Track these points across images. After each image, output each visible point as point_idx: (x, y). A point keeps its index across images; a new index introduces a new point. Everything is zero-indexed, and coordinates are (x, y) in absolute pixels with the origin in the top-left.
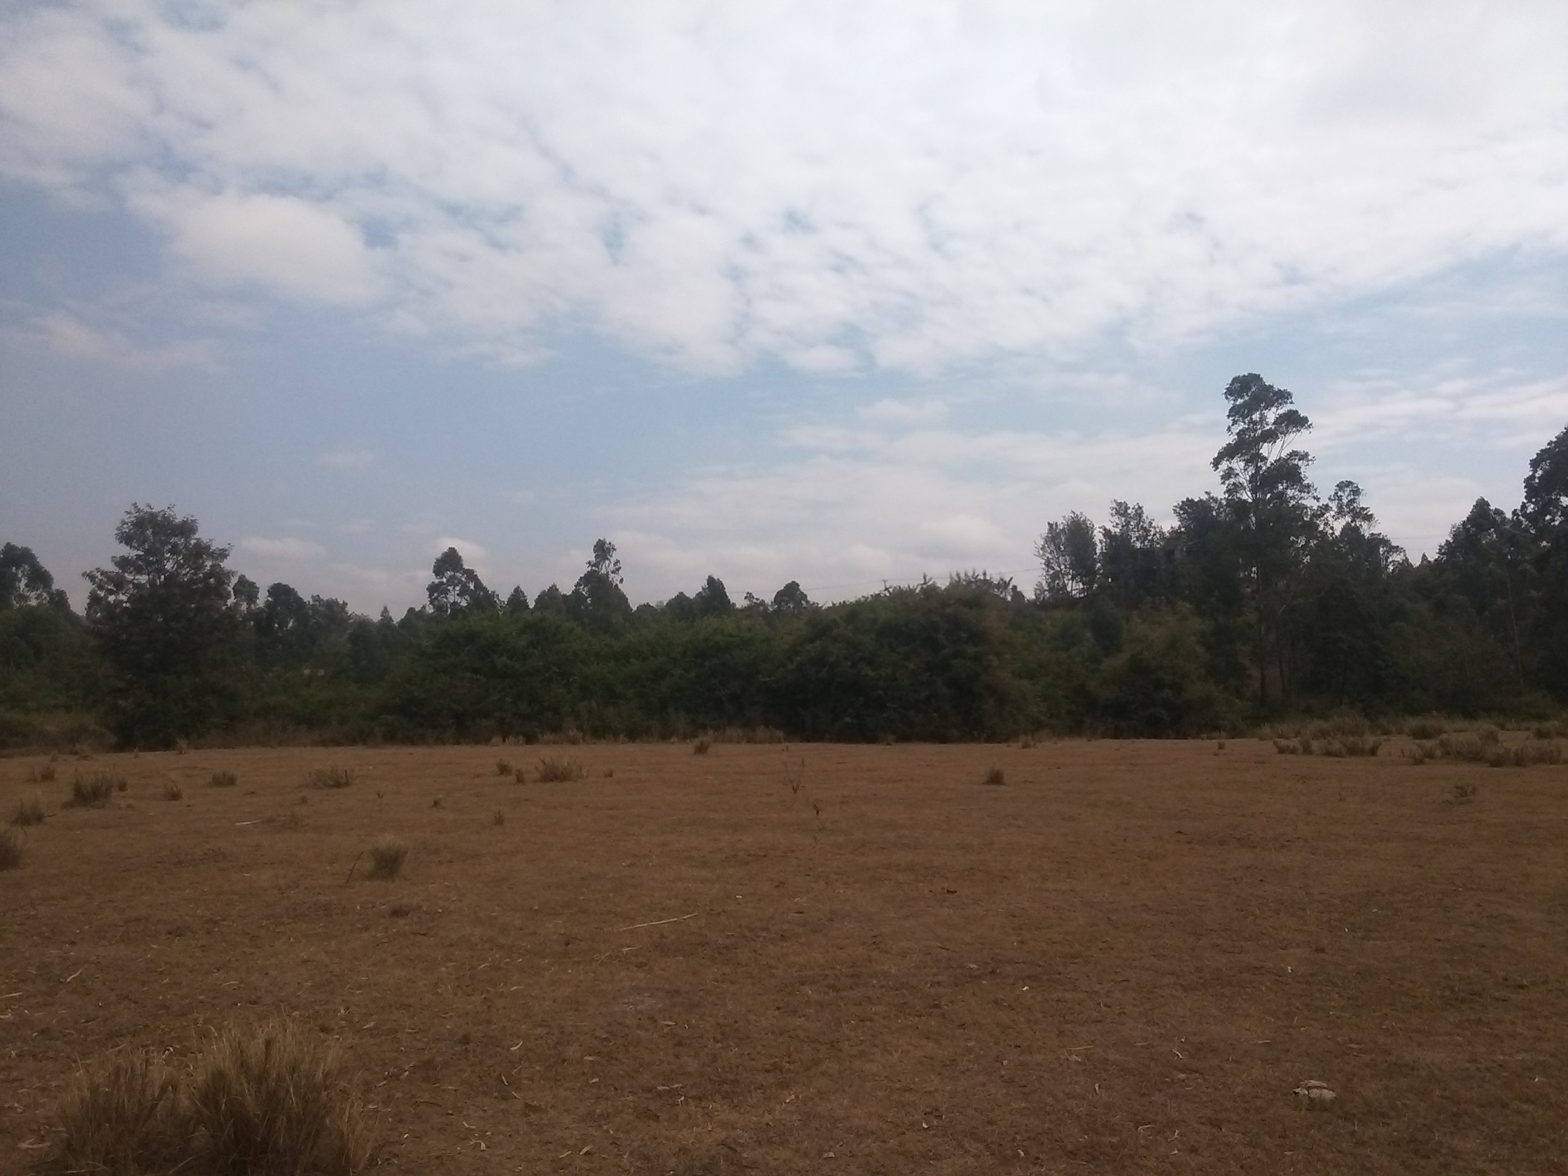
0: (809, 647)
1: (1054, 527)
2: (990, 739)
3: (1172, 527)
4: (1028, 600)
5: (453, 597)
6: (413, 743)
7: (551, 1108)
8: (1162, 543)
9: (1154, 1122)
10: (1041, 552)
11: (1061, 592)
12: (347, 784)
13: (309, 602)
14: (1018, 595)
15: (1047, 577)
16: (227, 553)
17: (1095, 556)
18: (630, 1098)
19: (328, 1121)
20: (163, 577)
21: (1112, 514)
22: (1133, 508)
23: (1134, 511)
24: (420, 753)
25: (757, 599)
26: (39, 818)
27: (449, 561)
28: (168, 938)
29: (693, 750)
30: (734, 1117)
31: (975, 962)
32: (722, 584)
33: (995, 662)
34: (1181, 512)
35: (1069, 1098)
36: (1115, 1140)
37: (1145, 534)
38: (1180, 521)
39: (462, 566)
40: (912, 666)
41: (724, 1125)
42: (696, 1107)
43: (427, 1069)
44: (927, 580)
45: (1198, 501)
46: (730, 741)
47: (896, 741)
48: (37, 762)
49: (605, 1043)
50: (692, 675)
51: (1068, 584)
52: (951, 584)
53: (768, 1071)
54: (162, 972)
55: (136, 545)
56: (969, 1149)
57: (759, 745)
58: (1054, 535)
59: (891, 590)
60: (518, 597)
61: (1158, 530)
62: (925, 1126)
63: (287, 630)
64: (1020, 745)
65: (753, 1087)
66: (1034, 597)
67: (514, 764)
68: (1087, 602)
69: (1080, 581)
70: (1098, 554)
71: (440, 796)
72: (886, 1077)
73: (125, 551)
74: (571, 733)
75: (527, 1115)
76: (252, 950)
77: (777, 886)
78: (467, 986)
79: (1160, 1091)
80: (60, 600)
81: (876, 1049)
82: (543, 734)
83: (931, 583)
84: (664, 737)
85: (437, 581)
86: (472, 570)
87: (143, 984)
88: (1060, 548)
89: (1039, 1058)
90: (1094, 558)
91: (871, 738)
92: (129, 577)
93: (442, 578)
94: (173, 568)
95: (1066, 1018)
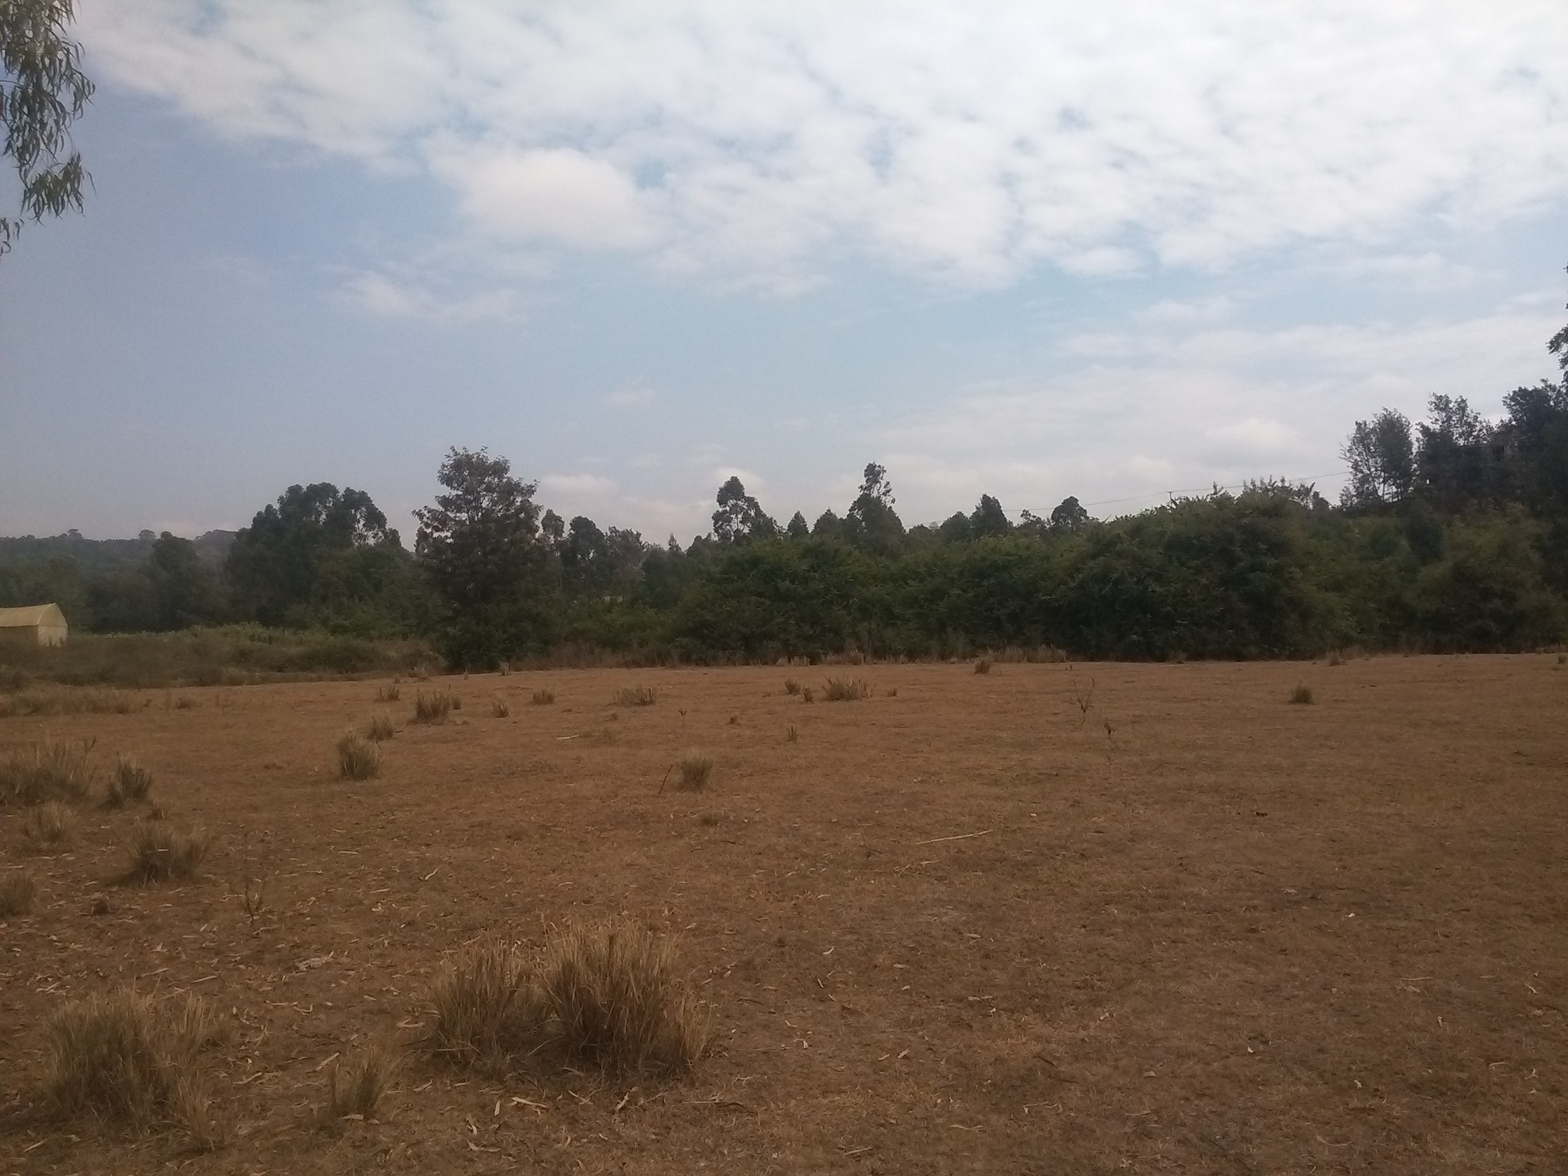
0: (1091, 563)
1: (1363, 426)
2: (1291, 657)
3: (1502, 421)
4: (1333, 507)
5: (736, 525)
6: (707, 665)
7: (867, 1012)
8: (1488, 439)
9: (1508, 1059)
10: (1347, 454)
11: (1371, 497)
12: (651, 702)
13: (606, 533)
14: (1321, 503)
15: (1355, 481)
16: (534, 489)
17: (1410, 456)
18: (942, 1007)
19: (665, 1013)
20: (480, 514)
21: (1431, 410)
22: (1456, 402)
23: (1456, 405)
24: (714, 673)
25: (1034, 517)
26: (389, 734)
27: (732, 490)
28: (508, 842)
29: (974, 670)
30: (1047, 1030)
31: (1293, 887)
32: (998, 502)
33: (1298, 574)
34: (1513, 403)
35: (1409, 1030)
36: (1464, 1076)
37: (1469, 429)
38: (1511, 413)
39: (743, 494)
40: (1204, 581)
41: (1038, 1038)
42: (1009, 1019)
43: (747, 968)
44: (1218, 490)
45: (1533, 390)
46: (1011, 660)
47: (1189, 659)
48: (384, 683)
49: (913, 952)
50: (971, 594)
51: (1379, 487)
52: (1245, 493)
53: (1078, 988)
54: (505, 872)
55: (456, 485)
56: (1300, 1076)
57: (1040, 665)
58: (1362, 436)
59: (1178, 502)
60: (798, 522)
61: (1484, 424)
62: (1250, 1050)
63: (589, 559)
64: (1327, 662)
65: (1064, 1002)
66: (1340, 504)
67: (803, 684)
68: (1402, 506)
69: (1393, 484)
70: (1414, 454)
71: (736, 714)
72: (1204, 1000)
73: (446, 491)
74: (852, 654)
75: (844, 1018)
76: (582, 854)
77: (1072, 806)
78: (777, 893)
79: (1513, 1027)
80: (393, 537)
81: (1191, 972)
82: (826, 655)
83: (1222, 492)
84: (943, 657)
85: (721, 510)
86: (752, 498)
87: (491, 882)
88: (1369, 450)
89: (1370, 986)
90: (1410, 459)
91: (1161, 657)
92: (452, 515)
93: (725, 506)
94: (488, 505)
95: (1400, 947)
